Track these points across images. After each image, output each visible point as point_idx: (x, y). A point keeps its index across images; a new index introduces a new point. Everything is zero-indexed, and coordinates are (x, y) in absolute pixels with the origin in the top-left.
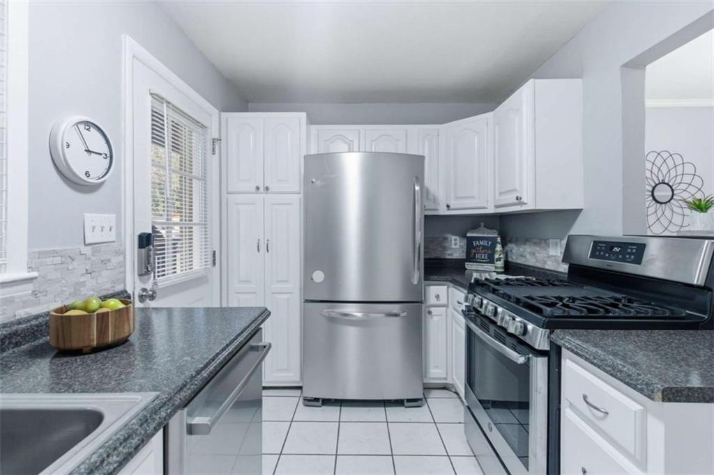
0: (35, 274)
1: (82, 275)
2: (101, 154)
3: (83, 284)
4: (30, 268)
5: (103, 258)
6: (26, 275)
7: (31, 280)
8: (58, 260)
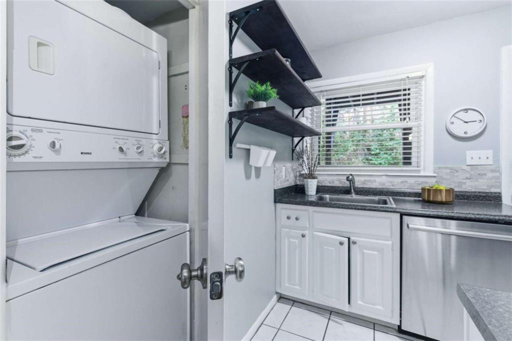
0: (435, 175)
1: (464, 179)
2: (476, 121)
3: (465, 183)
4: (434, 172)
5: (480, 173)
6: (432, 174)
7: (435, 177)
8: (448, 171)
